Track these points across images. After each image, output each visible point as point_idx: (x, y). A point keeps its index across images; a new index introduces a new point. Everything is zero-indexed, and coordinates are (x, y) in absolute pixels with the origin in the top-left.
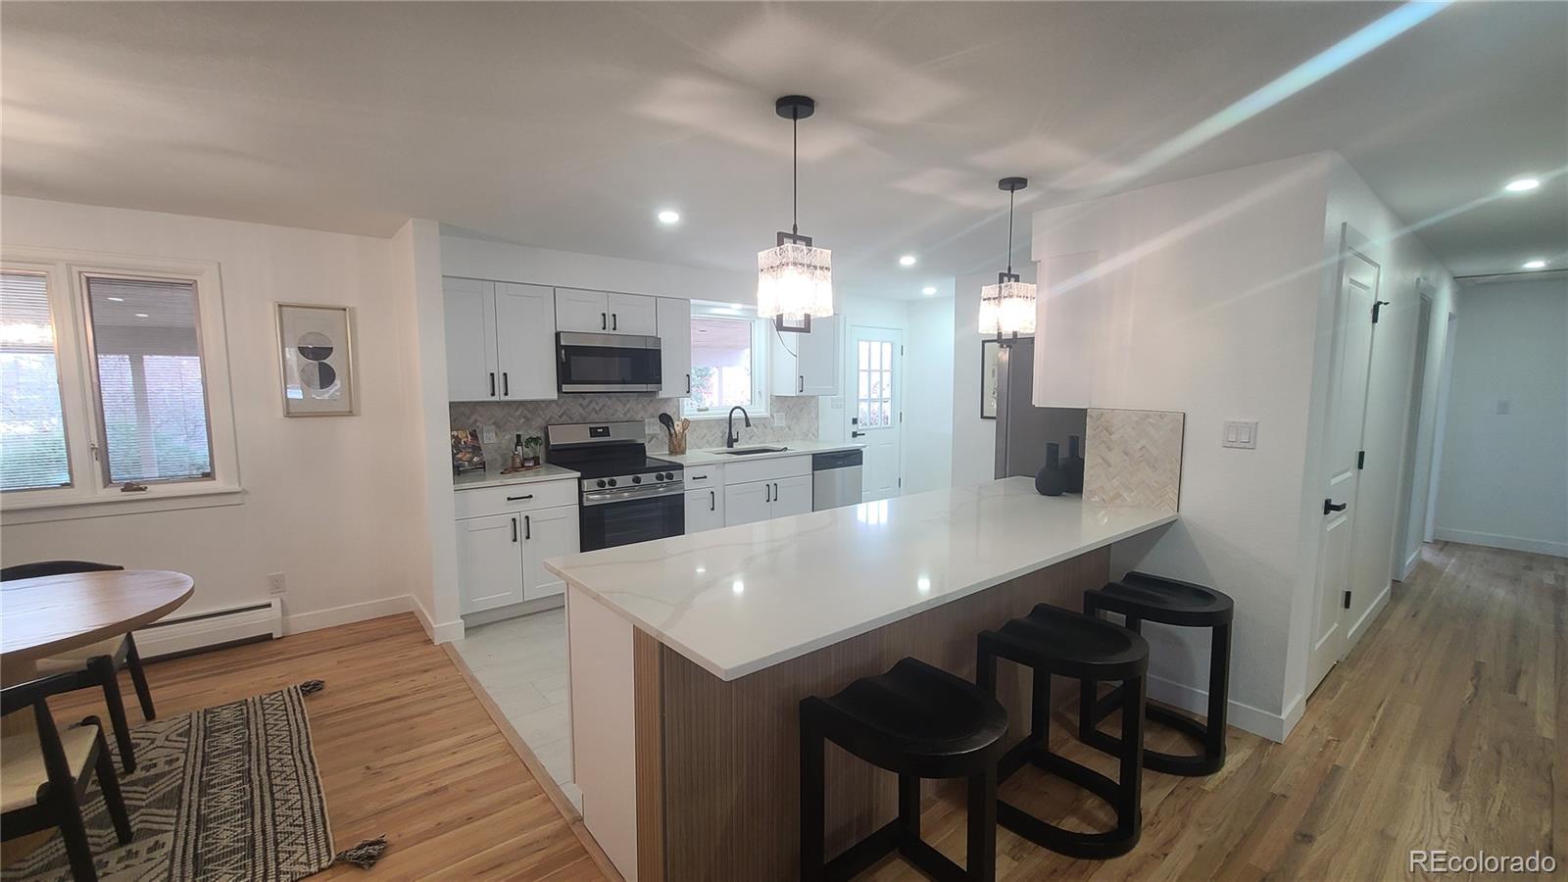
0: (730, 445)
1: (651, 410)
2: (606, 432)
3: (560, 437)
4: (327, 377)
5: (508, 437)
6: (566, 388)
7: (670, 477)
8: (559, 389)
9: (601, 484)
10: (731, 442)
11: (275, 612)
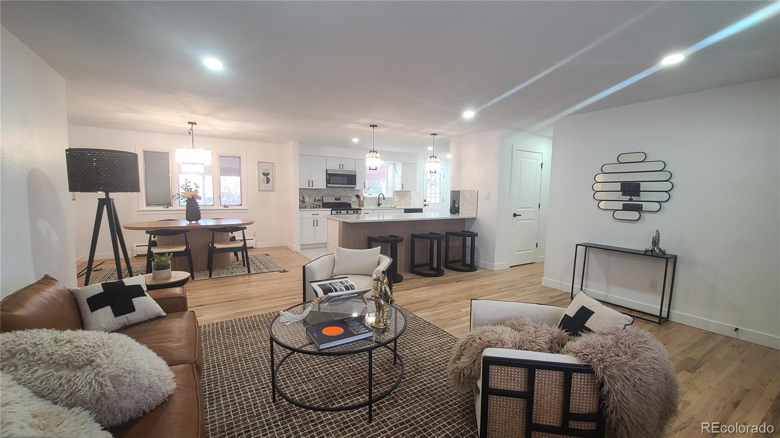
0: (379, 206)
1: (353, 193)
2: (340, 199)
3: (327, 200)
4: (268, 181)
5: (312, 199)
6: (328, 185)
7: (357, 212)
8: (327, 185)
9: (337, 212)
10: (379, 205)
11: (254, 241)
